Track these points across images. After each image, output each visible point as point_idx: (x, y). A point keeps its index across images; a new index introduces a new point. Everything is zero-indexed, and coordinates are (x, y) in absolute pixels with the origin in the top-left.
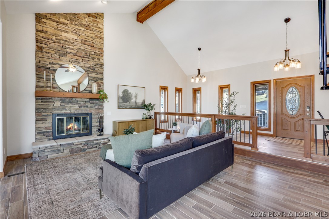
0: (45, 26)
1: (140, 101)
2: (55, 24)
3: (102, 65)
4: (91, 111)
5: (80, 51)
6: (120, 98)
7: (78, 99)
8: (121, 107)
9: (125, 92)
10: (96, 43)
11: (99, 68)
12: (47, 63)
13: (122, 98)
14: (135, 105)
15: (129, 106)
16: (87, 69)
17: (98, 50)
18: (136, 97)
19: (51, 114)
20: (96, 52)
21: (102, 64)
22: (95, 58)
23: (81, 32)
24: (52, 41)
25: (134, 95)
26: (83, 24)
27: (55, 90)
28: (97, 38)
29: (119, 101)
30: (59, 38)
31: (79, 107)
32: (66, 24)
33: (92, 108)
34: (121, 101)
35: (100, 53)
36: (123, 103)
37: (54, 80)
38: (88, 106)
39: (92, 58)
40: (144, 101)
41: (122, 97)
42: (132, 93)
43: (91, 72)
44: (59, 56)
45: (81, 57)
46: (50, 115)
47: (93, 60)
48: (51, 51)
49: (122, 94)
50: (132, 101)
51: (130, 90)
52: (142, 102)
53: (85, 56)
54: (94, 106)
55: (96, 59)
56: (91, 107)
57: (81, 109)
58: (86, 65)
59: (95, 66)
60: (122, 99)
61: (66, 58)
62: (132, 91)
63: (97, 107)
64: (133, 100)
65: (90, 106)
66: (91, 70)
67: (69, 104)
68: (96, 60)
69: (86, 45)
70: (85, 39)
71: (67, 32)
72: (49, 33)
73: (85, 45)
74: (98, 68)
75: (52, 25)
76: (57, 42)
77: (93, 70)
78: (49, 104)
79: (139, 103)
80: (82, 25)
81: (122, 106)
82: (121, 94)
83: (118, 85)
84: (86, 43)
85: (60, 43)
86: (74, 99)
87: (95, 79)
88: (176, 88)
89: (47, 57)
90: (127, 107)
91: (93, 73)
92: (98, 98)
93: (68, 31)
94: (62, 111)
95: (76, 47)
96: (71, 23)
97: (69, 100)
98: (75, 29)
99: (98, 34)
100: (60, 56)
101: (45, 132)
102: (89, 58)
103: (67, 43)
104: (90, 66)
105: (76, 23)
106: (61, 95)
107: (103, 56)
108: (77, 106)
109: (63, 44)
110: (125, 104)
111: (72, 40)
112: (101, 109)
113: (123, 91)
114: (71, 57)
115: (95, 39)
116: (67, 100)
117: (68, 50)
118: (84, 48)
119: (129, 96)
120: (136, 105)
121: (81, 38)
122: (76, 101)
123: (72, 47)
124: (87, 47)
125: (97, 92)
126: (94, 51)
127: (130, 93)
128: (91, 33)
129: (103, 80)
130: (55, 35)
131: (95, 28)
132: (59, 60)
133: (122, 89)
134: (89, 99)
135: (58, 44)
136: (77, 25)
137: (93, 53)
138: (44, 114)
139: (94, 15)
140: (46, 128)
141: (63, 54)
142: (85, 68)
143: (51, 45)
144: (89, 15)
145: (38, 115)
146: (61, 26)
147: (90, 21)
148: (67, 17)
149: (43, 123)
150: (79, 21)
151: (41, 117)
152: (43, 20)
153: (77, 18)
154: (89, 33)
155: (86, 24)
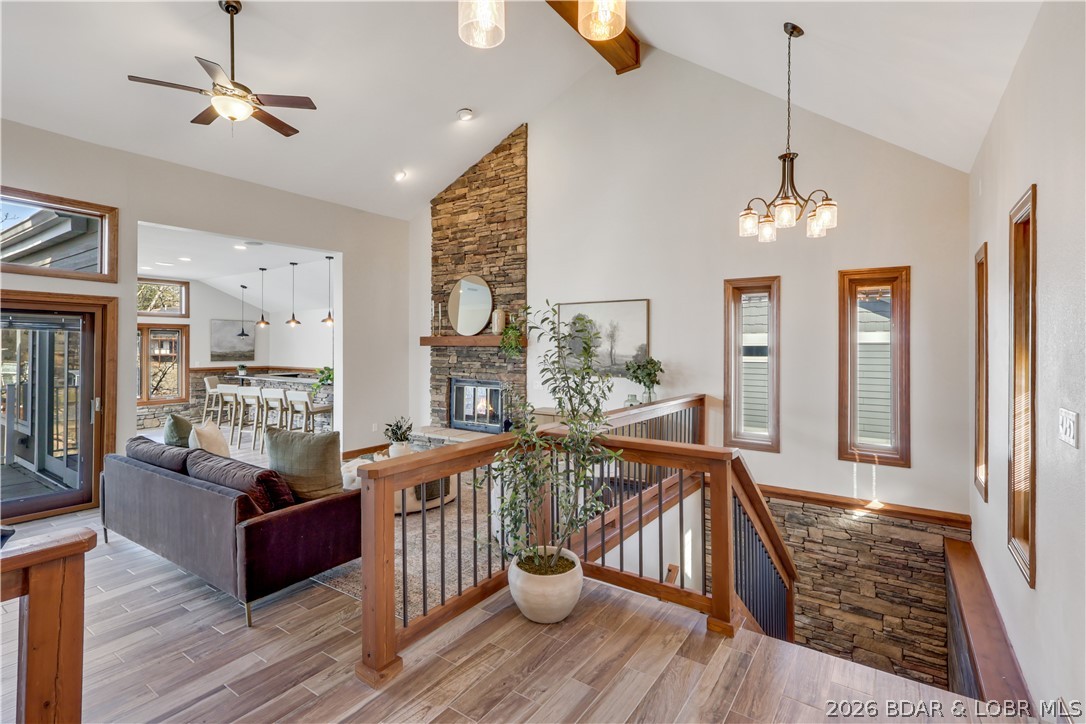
0: (440, 217)
1: (627, 349)
2: (450, 205)
3: (523, 260)
4: (500, 377)
5: (483, 241)
7: (480, 349)
10: (511, 209)
11: (516, 269)
12: (441, 284)
14: (607, 363)
16: (493, 279)
17: (513, 225)
18: (612, 337)
19: (446, 378)
20: (510, 230)
22: (508, 247)
23: (484, 199)
24: (447, 241)
25: (605, 330)
26: (487, 180)
27: (450, 332)
28: (510, 196)
30: (455, 229)
31: (483, 366)
32: (464, 196)
33: (502, 371)
39: (504, 250)
40: (646, 349)
42: (597, 324)
43: (499, 283)
44: (454, 266)
45: (485, 255)
46: (445, 381)
47: (503, 254)
48: (445, 260)
49: (569, 328)
50: (599, 350)
51: (589, 313)
52: (634, 353)
53: (490, 250)
54: (506, 365)
55: (510, 248)
56: (500, 367)
57: (484, 370)
58: (492, 269)
59: (506, 267)
61: (463, 266)
62: (600, 318)
63: (510, 367)
64: (605, 347)
65: (497, 364)
66: (498, 279)
67: (468, 359)
68: (510, 252)
70: (490, 212)
71: (465, 212)
72: (444, 227)
73: (491, 225)
74: (512, 269)
75: (447, 210)
76: (455, 239)
77: (503, 279)
78: (445, 359)
79: (622, 356)
80: (485, 184)
83: (559, 305)
84: (493, 219)
87: (507, 300)
88: (842, 274)
89: (441, 273)
91: (504, 285)
93: (465, 209)
94: (459, 374)
95: (478, 235)
96: (471, 190)
97: (468, 352)
98: (475, 198)
99: (512, 186)
100: (457, 264)
101: (438, 411)
102: (497, 252)
103: (465, 234)
104: (499, 270)
105: (477, 184)
106: (454, 341)
107: (525, 235)
109: (461, 238)
111: (472, 224)
112: (520, 372)
113: (571, 320)
114: (470, 261)
115: (507, 201)
116: (465, 352)
117: (466, 248)
118: (488, 233)
120: (613, 363)
121: (485, 213)
122: (477, 353)
123: (472, 239)
124: (494, 226)
126: (505, 231)
127: (593, 325)
128: (500, 191)
129: (525, 298)
130: (453, 225)
131: (507, 174)
132: (454, 272)
133: (567, 316)
134: (496, 349)
135: (453, 243)
136: (478, 187)
137: (503, 237)
138: (437, 377)
139: (505, 143)
140: (440, 404)
141: (459, 259)
142: (489, 278)
143: (446, 248)
144: (497, 150)
145: (433, 379)
146: (458, 203)
147: (498, 164)
148: (464, 182)
149: (437, 393)
150: (482, 177)
151: (434, 383)
152: (438, 207)
153: (478, 173)
154: (499, 193)
155: (493, 174)
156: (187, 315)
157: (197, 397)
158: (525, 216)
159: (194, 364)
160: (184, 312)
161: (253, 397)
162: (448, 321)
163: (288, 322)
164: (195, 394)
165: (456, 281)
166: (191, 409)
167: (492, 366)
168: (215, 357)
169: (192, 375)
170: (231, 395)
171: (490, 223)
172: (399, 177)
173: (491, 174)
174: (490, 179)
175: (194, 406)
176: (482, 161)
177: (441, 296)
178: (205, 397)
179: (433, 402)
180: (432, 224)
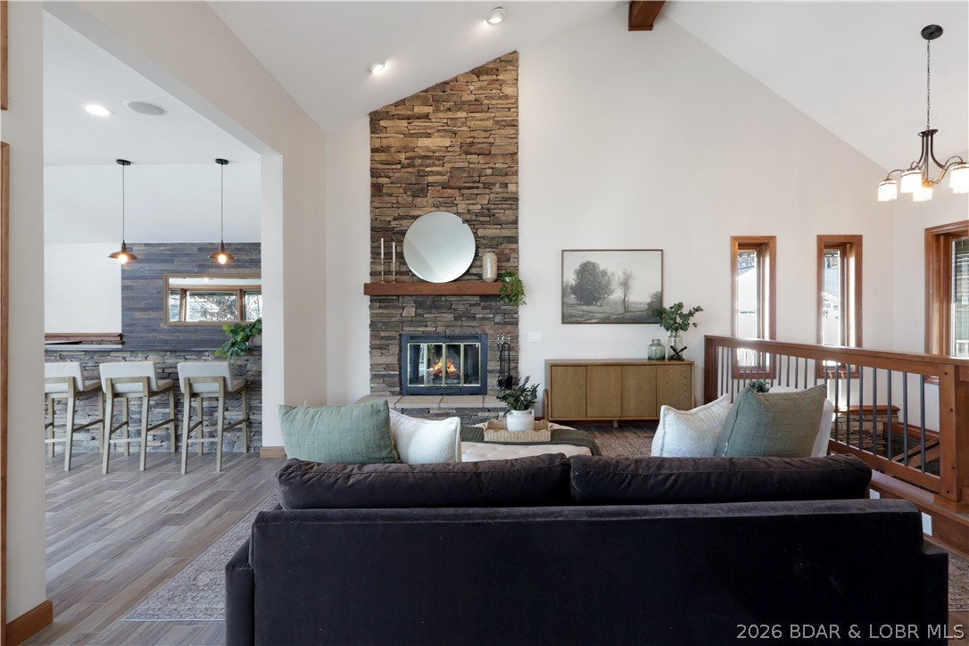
0: (385, 135)
1: (640, 296)
2: (404, 123)
3: (514, 199)
4: (483, 330)
5: (456, 173)
6: (569, 290)
7: (453, 298)
8: (574, 320)
9: (587, 271)
10: (498, 142)
11: (505, 209)
12: (389, 219)
13: (574, 290)
14: (621, 310)
15: (600, 315)
16: (474, 218)
17: (501, 161)
18: (625, 285)
19: (397, 334)
20: (498, 165)
21: (512, 196)
22: (494, 184)
23: (459, 125)
24: (399, 166)
25: (617, 278)
26: (464, 103)
27: (405, 278)
28: (498, 127)
29: (565, 300)
30: (411, 154)
31: (457, 318)
32: (427, 116)
33: (487, 322)
34: (572, 298)
35: (506, 166)
36: (579, 307)
37: (400, 256)
38: (478, 316)
39: (488, 186)
40: (659, 297)
41: (576, 285)
42: (609, 272)
43: (482, 223)
44: (411, 198)
45: (460, 189)
46: (394, 338)
47: (488, 191)
48: (397, 190)
49: (574, 277)
50: (612, 297)
51: (604, 263)
52: (649, 300)
53: (468, 185)
54: (492, 316)
55: (498, 185)
56: (484, 319)
57: (459, 323)
58: (471, 207)
59: (493, 206)
60: (574, 293)
61: (425, 199)
62: (610, 265)
63: (498, 318)
64: (617, 295)
65: (480, 316)
66: (482, 219)
67: (433, 311)
68: (497, 188)
69: (471, 154)
70: (468, 140)
71: (429, 135)
72: (393, 150)
73: (468, 157)
74: (501, 209)
75: (398, 129)
76: (409, 166)
77: (488, 219)
78: (394, 311)
79: (636, 303)
80: (460, 106)
81: (573, 316)
82: (571, 279)
84: (472, 150)
85: (414, 166)
86: (444, 299)
87: (494, 242)
88: (820, 238)
89: (389, 205)
90: (592, 318)
91: (490, 227)
92: (498, 293)
93: (429, 131)
94: (419, 329)
95: (448, 166)
96: (437, 110)
97: (433, 301)
98: (445, 121)
99: (500, 116)
100: (414, 196)
101: (384, 375)
102: (478, 188)
103: (427, 162)
104: (482, 208)
105: (447, 105)
107: (516, 173)
108: (451, 317)
109: (420, 166)
110: (585, 308)
111: (440, 151)
112: (510, 324)
113: (577, 267)
114: (436, 194)
115: (493, 132)
116: (429, 302)
117: (431, 179)
118: (466, 165)
119: (600, 283)
120: (626, 310)
121: (460, 140)
122: (448, 304)
123: (440, 169)
124: (473, 158)
125: (495, 277)
126: (490, 165)
127: (604, 273)
128: (484, 120)
129: (517, 242)
130: (405, 149)
131: (494, 102)
132: (413, 206)
133: (574, 263)
134: (477, 298)
135: (410, 170)
136: (449, 109)
137: (489, 172)
138: (383, 334)
139: (491, 66)
140: (388, 367)
141: (419, 191)
142: (468, 217)
143: (397, 175)
144: (478, 72)
145: (373, 337)
146: (417, 123)
147: (481, 88)
148: (427, 99)
149: (382, 355)
150: (455, 98)
151: (378, 342)
152: (383, 123)
153: (449, 92)
154: (480, 121)
155: (472, 98)
158: (516, 153)
162: (405, 263)
163: (114, 256)
165: (416, 217)
167: (473, 318)
171: (467, 153)
173: (467, 97)
174: (469, 103)
176: (456, 80)
177: (388, 234)
179: (373, 367)
180: (371, 142)
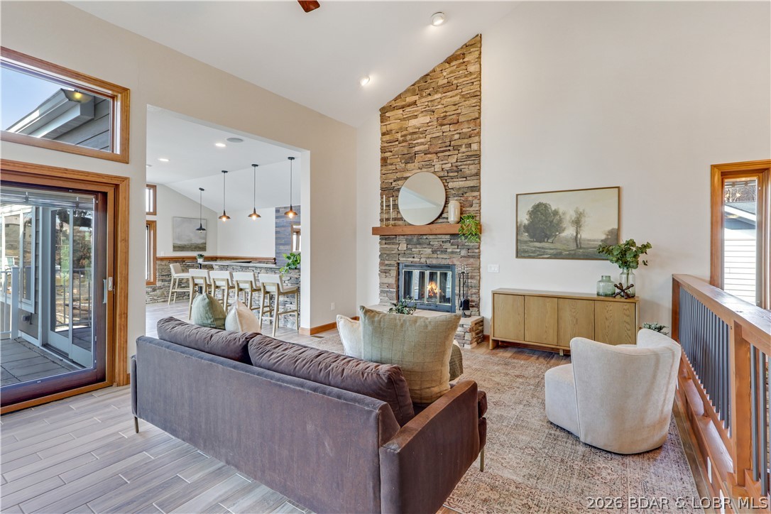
0: (389, 122)
1: (594, 233)
2: (401, 111)
3: (478, 156)
4: (452, 262)
5: (434, 142)
6: (522, 229)
7: (431, 237)
8: (526, 255)
9: (540, 211)
10: (464, 111)
11: (469, 165)
12: (391, 181)
13: (527, 228)
14: (573, 246)
15: (552, 251)
16: (446, 174)
17: (467, 126)
18: (577, 223)
19: (395, 263)
20: (464, 130)
21: (475, 153)
22: (461, 146)
23: (436, 104)
24: (397, 143)
25: (570, 215)
26: (439, 87)
27: (400, 222)
28: (463, 99)
29: (519, 238)
30: (405, 133)
31: (434, 252)
32: (415, 103)
33: (454, 255)
34: (525, 236)
35: (470, 130)
36: (531, 244)
37: (396, 206)
38: (448, 250)
39: (457, 148)
40: (616, 234)
41: (529, 224)
42: (561, 212)
43: (452, 178)
44: (403, 165)
45: (437, 153)
46: (393, 266)
47: (457, 152)
48: (396, 160)
49: (527, 217)
50: (563, 235)
51: (554, 203)
52: (603, 237)
53: (442, 149)
54: (458, 250)
55: (464, 146)
56: (452, 253)
57: (435, 256)
58: (444, 166)
59: (459, 164)
60: (527, 232)
61: (413, 164)
62: (564, 207)
63: (464, 252)
64: (569, 232)
65: (450, 250)
66: (451, 174)
67: (418, 246)
68: (463, 149)
69: (444, 125)
70: (442, 115)
71: (416, 117)
72: (394, 132)
73: (443, 127)
74: (466, 165)
75: (397, 117)
76: (404, 141)
77: (456, 174)
78: (393, 246)
79: (589, 240)
80: (436, 91)
81: (526, 252)
82: (525, 219)
83: (517, 195)
84: (445, 122)
85: (406, 141)
86: (425, 237)
87: (460, 192)
89: (391, 172)
90: (544, 253)
91: (457, 180)
92: (457, 232)
93: (416, 114)
94: (409, 259)
95: (429, 137)
96: (422, 97)
97: (418, 239)
98: (426, 104)
99: (466, 90)
100: (407, 163)
101: (387, 291)
102: (449, 150)
103: (415, 136)
104: (452, 166)
105: (428, 91)
106: (408, 231)
107: (479, 134)
108: (429, 251)
109: (410, 140)
110: (537, 244)
111: (423, 127)
112: (473, 257)
113: (530, 208)
114: (421, 159)
115: (460, 105)
116: (415, 240)
117: (417, 149)
118: (441, 134)
119: (551, 222)
120: (578, 246)
121: (436, 116)
122: (428, 241)
123: (422, 140)
124: (446, 128)
125: (457, 219)
126: (458, 131)
127: (556, 213)
128: (453, 96)
129: (479, 190)
130: (401, 129)
131: (461, 80)
132: (405, 170)
133: (527, 205)
134: (448, 237)
135: (403, 144)
136: (430, 94)
137: (457, 137)
138: (387, 262)
139: (459, 53)
140: (389, 286)
141: (409, 159)
142: (442, 174)
143: (395, 149)
144: (449, 61)
145: (381, 264)
146: (408, 109)
147: (451, 72)
148: (414, 90)
149: (386, 277)
150: (433, 85)
151: (384, 268)
152: (387, 114)
153: (429, 81)
154: (452, 98)
155: (446, 81)
156: (154, 213)
157: (163, 281)
158: (479, 118)
159: (160, 254)
160: (152, 211)
161: (223, 280)
162: (399, 212)
163: (250, 216)
164: (161, 278)
165: (406, 178)
166: (158, 291)
167: (445, 251)
168: (177, 248)
169: (158, 262)
170: (202, 278)
171: (442, 125)
172: (365, 83)
173: (442, 82)
174: (443, 86)
175: (160, 288)
176: (434, 71)
177: (390, 191)
178: (170, 280)
179: (382, 284)
180: (381, 129)
